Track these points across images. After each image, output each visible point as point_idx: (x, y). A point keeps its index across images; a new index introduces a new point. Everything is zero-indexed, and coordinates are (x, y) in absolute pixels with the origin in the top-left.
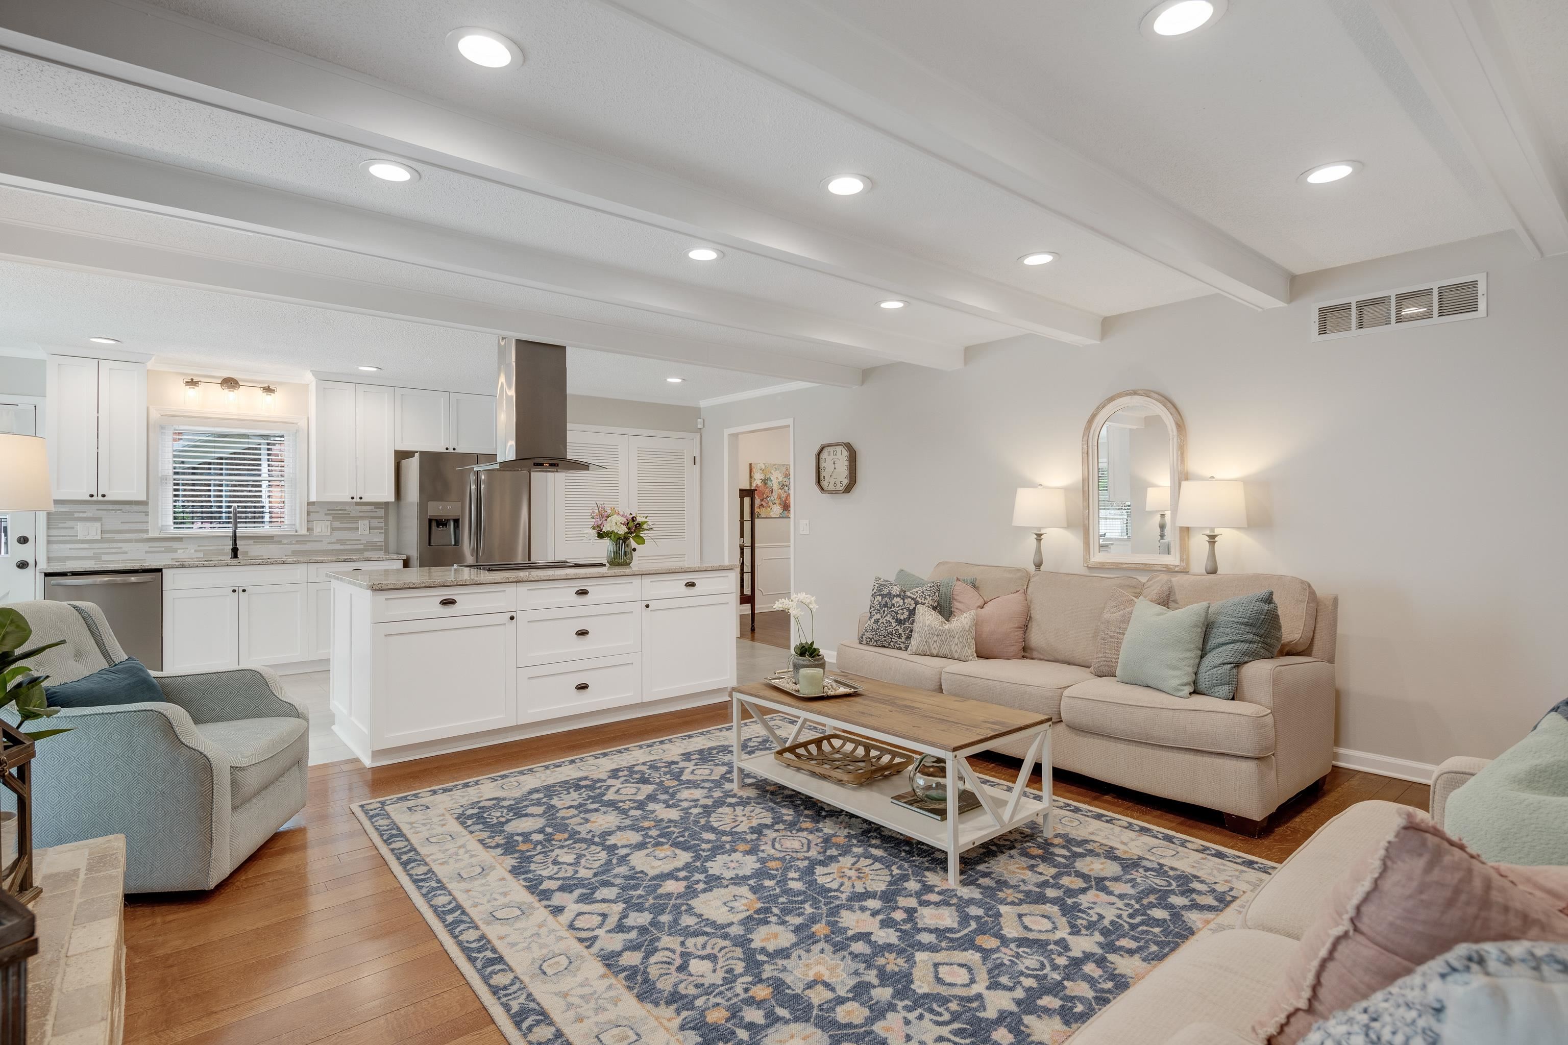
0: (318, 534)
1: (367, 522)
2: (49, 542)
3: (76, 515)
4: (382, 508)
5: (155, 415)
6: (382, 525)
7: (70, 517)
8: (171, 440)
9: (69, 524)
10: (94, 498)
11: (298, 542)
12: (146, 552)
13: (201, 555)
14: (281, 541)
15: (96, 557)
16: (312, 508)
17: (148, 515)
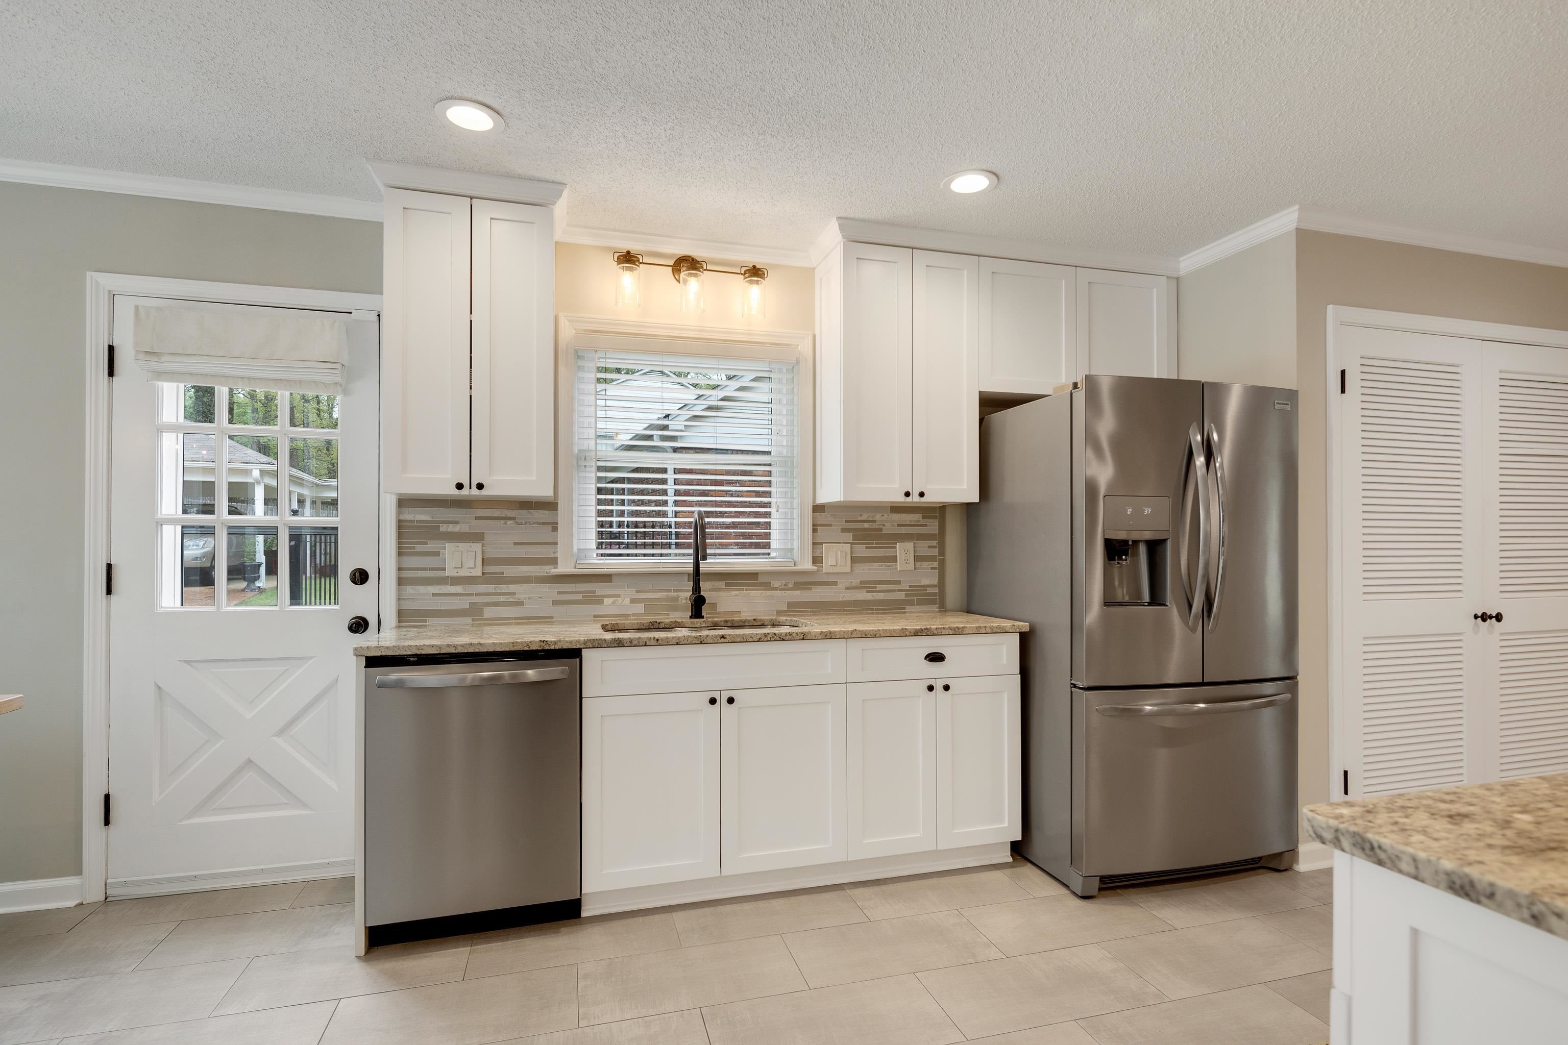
0: (831, 570)
1: (909, 545)
2: (401, 581)
3: (443, 528)
4: (934, 518)
5: (567, 332)
6: (935, 552)
7: (431, 531)
8: (594, 381)
9: (432, 546)
10: (465, 492)
11: (799, 586)
12: (555, 603)
13: (639, 609)
14: (769, 583)
16: (822, 518)
17: (555, 529)
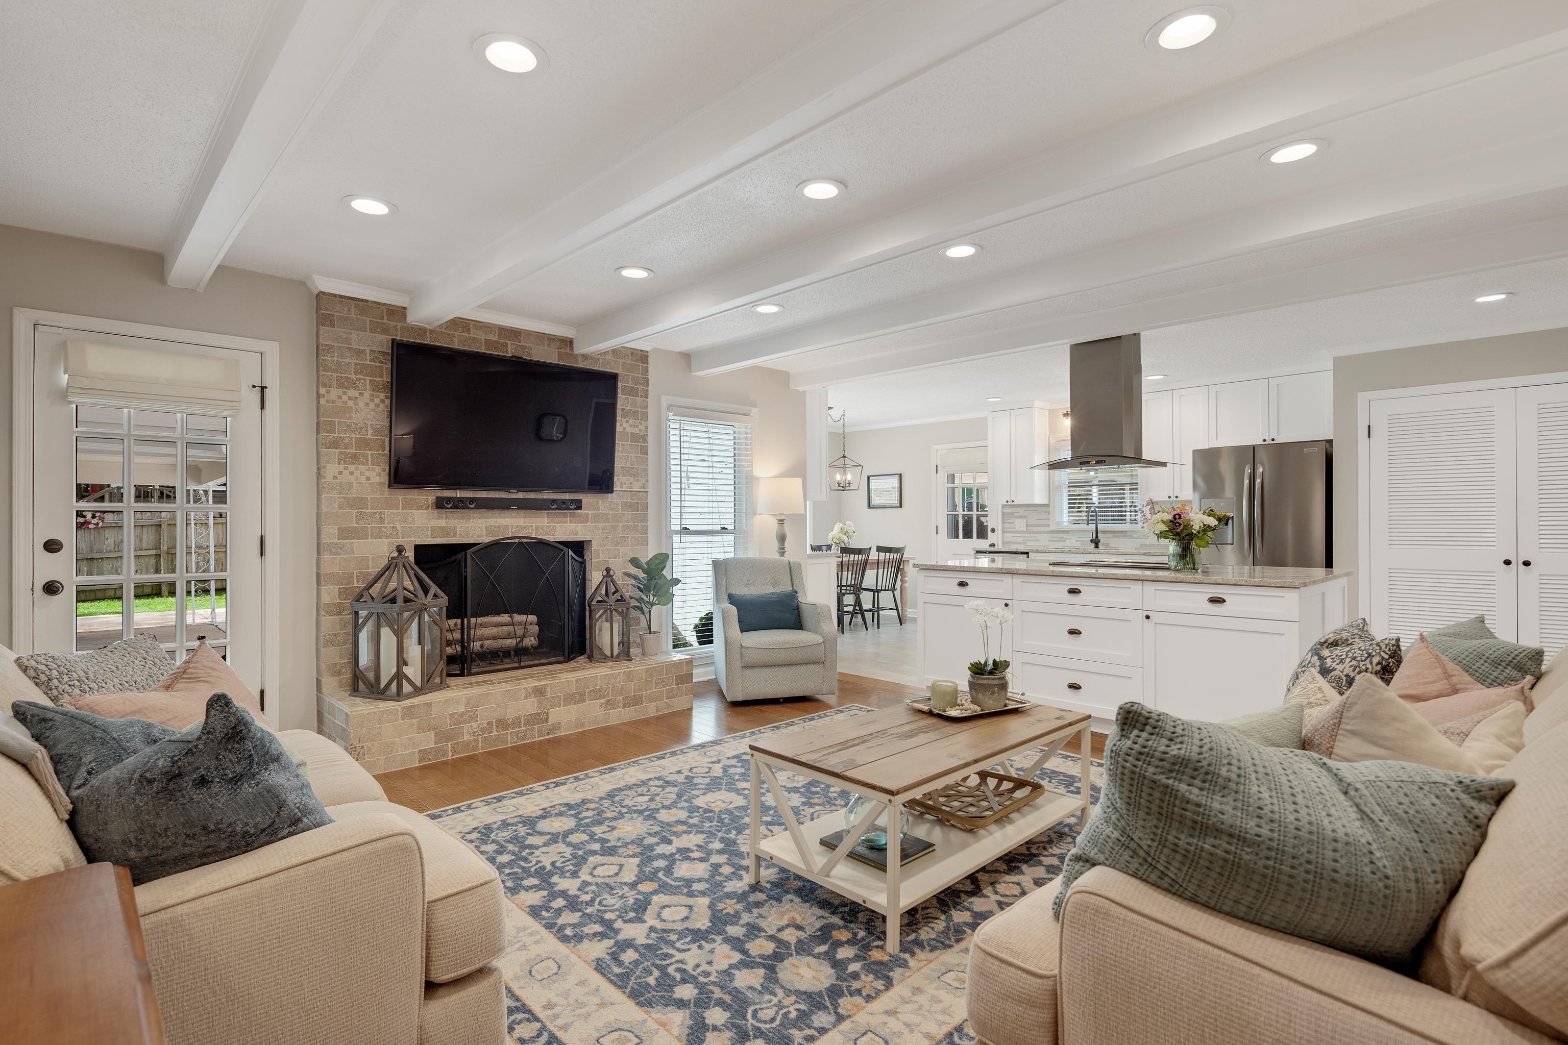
2: (1003, 532)
3: (1015, 514)
5: (1053, 441)
7: (1010, 515)
9: (1012, 520)
15: (1024, 543)
17: (1048, 515)
